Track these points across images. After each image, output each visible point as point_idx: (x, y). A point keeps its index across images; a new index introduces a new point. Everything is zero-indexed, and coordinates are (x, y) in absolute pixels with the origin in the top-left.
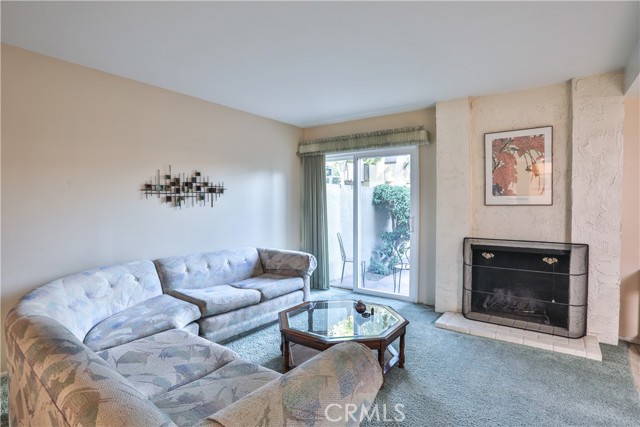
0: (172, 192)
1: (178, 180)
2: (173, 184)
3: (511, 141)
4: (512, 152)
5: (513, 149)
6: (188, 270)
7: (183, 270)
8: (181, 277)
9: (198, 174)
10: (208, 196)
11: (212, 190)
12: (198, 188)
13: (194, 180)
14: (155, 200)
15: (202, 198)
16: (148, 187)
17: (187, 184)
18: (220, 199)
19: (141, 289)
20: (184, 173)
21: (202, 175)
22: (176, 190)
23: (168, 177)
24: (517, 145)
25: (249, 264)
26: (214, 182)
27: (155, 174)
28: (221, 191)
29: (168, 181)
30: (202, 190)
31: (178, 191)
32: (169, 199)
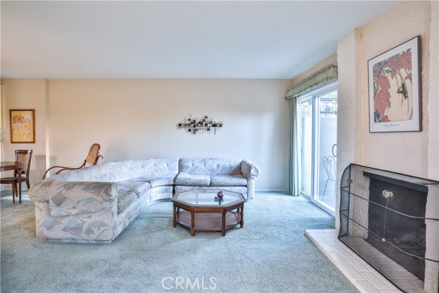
0: (191, 127)
1: (194, 121)
2: (192, 123)
3: (386, 63)
4: (386, 75)
5: (387, 71)
6: (193, 165)
7: (190, 165)
8: (188, 167)
9: (206, 117)
10: (212, 129)
11: (215, 125)
12: (206, 125)
13: (204, 121)
14: (183, 131)
15: (209, 130)
16: (180, 125)
17: (199, 123)
18: (219, 130)
19: (167, 169)
20: (198, 117)
21: (209, 118)
22: (193, 126)
23: (189, 120)
24: (390, 66)
25: (231, 167)
26: (216, 121)
27: (183, 119)
28: (221, 126)
29: (190, 122)
30: (209, 125)
31: (194, 126)
32: (190, 130)
